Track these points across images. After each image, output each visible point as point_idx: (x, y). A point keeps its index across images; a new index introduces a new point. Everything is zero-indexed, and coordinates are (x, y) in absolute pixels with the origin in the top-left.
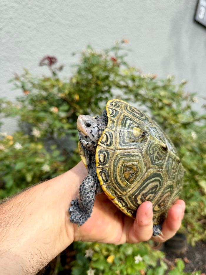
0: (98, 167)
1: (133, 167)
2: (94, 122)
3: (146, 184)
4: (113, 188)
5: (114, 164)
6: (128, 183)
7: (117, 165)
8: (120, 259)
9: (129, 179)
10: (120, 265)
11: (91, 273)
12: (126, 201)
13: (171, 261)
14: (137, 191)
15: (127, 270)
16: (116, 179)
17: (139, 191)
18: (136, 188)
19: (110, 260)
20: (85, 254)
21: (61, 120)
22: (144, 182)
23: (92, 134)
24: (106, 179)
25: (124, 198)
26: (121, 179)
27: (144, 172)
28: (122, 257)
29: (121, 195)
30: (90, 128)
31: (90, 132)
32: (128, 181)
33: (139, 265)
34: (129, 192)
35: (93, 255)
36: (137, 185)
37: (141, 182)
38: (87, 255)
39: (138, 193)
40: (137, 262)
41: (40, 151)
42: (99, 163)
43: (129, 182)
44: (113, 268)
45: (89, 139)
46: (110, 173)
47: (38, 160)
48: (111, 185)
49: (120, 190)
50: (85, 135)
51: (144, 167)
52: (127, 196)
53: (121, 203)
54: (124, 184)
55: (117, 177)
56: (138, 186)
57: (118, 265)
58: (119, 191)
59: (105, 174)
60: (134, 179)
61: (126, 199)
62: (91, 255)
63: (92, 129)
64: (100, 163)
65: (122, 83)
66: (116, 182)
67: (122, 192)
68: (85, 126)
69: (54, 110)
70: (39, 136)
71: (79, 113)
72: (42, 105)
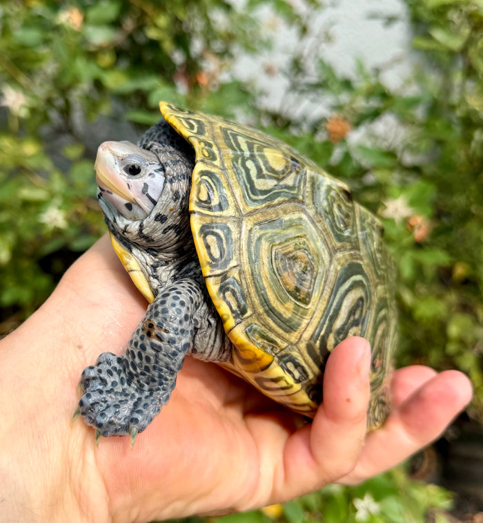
0: (210, 276)
1: (299, 253)
2: (149, 158)
3: (338, 296)
4: (263, 328)
5: (249, 258)
6: (298, 303)
7: (257, 257)
9: (297, 290)
12: (300, 360)
14: (324, 323)
16: (265, 301)
17: (327, 322)
18: (320, 315)
22: (334, 292)
23: (148, 196)
24: (239, 306)
25: (295, 354)
26: (279, 298)
27: (327, 263)
29: (285, 345)
30: (141, 177)
31: (141, 189)
32: (296, 298)
34: (305, 331)
36: (320, 305)
37: (326, 294)
39: (327, 327)
40: (361, 516)
42: (210, 264)
43: (299, 300)
45: (139, 212)
46: (245, 287)
47: (27, 193)
48: (256, 322)
49: (280, 331)
50: (126, 202)
51: (324, 251)
52: (303, 346)
53: (290, 372)
54: (287, 309)
55: (266, 293)
56: (322, 306)
58: (279, 336)
59: (234, 293)
60: (310, 288)
61: (302, 355)
63: (147, 179)
64: (213, 263)
66: (267, 308)
67: (287, 336)
68: (124, 172)
69: (68, 21)
70: (24, 113)
71: (156, 26)
72: (29, 8)
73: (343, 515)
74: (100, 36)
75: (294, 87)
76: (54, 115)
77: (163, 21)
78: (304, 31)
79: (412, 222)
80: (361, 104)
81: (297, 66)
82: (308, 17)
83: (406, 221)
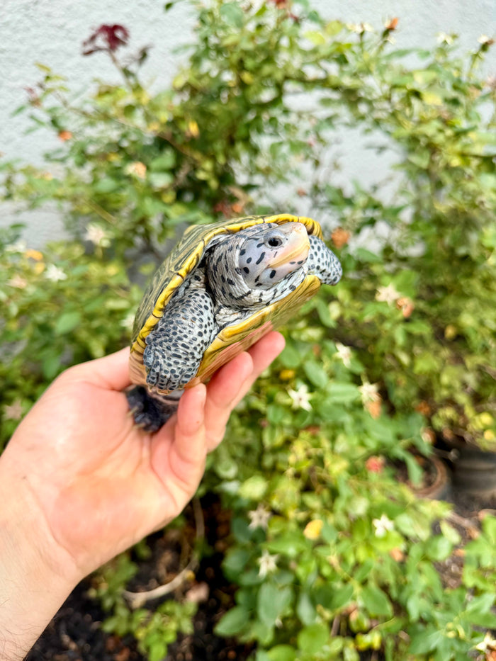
8: (338, 528)
10: (338, 542)
11: (268, 562)
13: (469, 517)
15: (355, 551)
19: (312, 532)
20: (249, 521)
21: (158, 195)
28: (343, 522)
33: (386, 539)
35: (269, 523)
38: (254, 524)
40: (379, 532)
41: (113, 282)
44: (321, 551)
47: (112, 304)
57: (332, 542)
62: (264, 523)
65: (312, 73)
69: (135, 171)
70: (106, 243)
71: (204, 170)
72: (110, 163)
73: (367, 532)
74: (162, 181)
75: (315, 205)
76: (139, 241)
77: (208, 165)
78: (317, 164)
79: (400, 303)
80: (359, 215)
81: (316, 190)
82: (320, 153)
83: (396, 302)
